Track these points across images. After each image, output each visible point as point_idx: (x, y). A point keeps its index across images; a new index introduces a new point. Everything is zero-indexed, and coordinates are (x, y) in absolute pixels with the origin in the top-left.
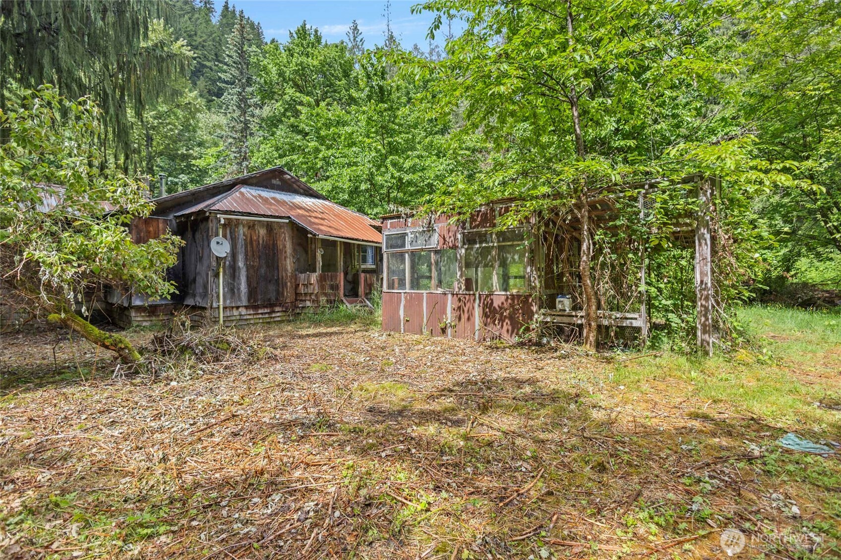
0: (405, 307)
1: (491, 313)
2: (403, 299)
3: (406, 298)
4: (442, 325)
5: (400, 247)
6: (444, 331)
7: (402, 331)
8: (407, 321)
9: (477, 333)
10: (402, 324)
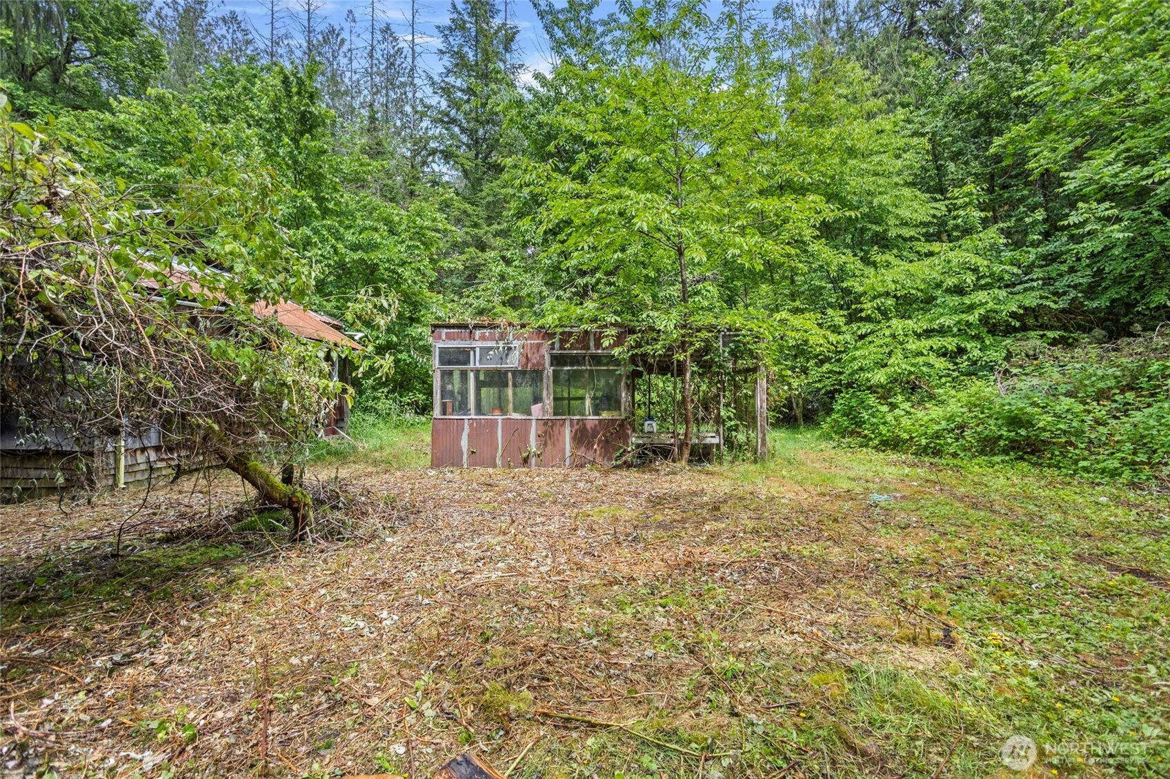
0: (469, 436)
1: (583, 437)
2: (466, 426)
3: (471, 426)
4: (525, 455)
5: (461, 364)
6: (526, 461)
7: (465, 466)
8: (473, 452)
9: (568, 460)
10: (465, 456)
